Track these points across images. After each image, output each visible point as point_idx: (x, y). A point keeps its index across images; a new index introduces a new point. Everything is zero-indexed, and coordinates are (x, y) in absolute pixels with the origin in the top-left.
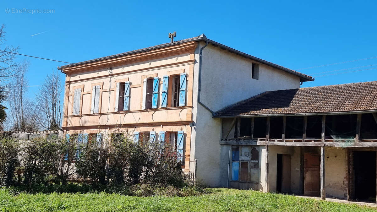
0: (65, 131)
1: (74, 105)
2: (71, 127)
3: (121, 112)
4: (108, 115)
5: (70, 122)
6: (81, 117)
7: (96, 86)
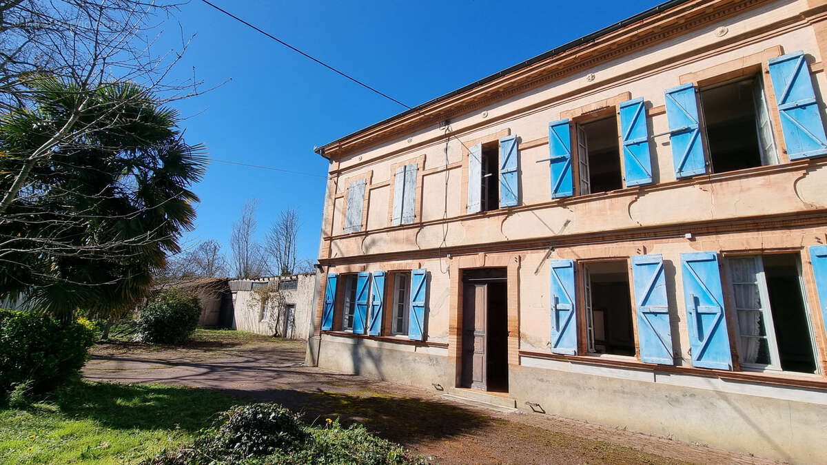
0: (327, 267)
1: (347, 215)
2: (340, 258)
3: (490, 213)
4: (446, 224)
5: (337, 249)
6: (364, 237)
7: (405, 167)
